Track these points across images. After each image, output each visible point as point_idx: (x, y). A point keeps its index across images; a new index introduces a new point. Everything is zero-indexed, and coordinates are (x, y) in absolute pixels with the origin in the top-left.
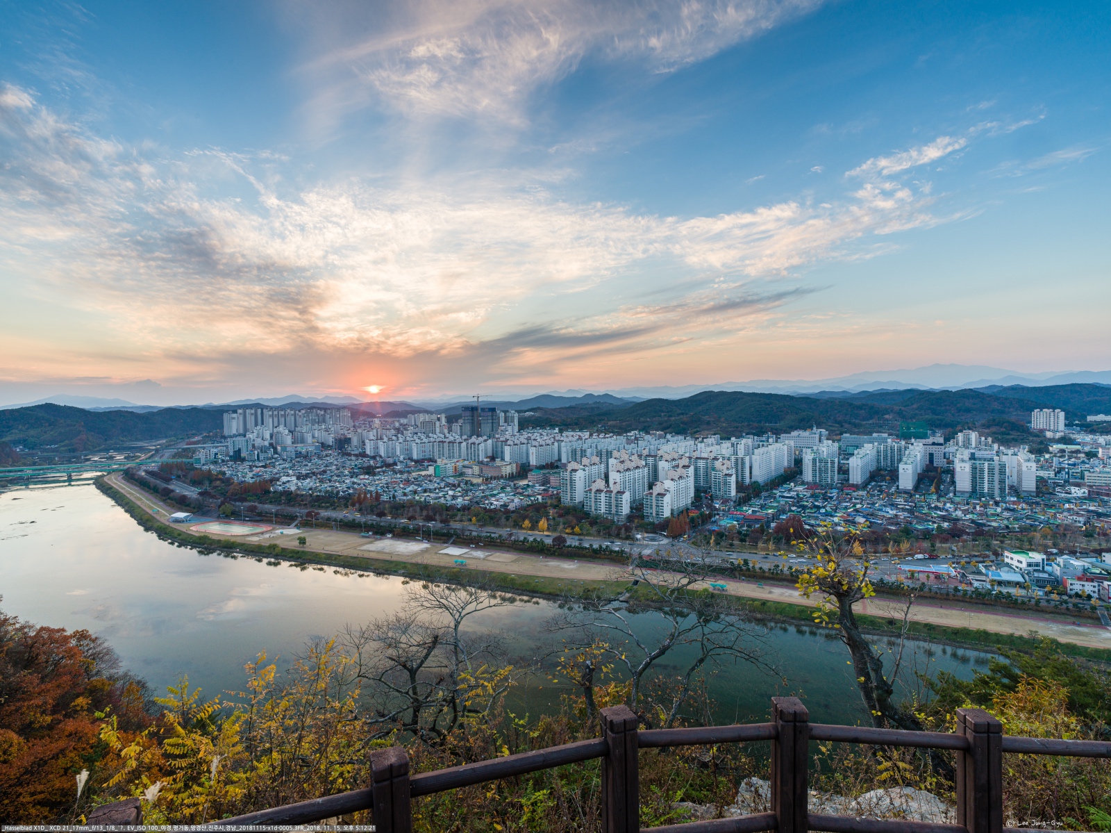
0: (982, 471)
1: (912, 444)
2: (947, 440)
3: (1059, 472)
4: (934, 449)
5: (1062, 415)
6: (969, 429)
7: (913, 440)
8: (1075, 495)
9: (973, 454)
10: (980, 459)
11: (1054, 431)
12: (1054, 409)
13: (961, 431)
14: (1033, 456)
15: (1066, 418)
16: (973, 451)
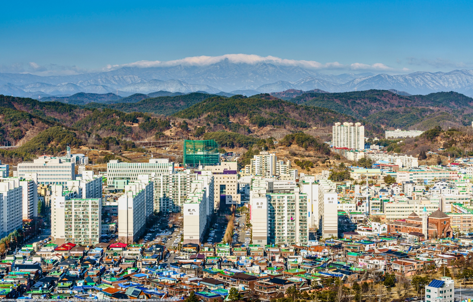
0: (281, 206)
1: (199, 173)
2: (241, 166)
3: (359, 204)
4: (226, 180)
5: (362, 129)
6: (266, 149)
7: (200, 167)
8: (375, 233)
9: (271, 184)
10: (279, 191)
11: (356, 151)
12: (354, 121)
13: (257, 153)
14: (335, 183)
15: (366, 134)
16: (271, 180)
